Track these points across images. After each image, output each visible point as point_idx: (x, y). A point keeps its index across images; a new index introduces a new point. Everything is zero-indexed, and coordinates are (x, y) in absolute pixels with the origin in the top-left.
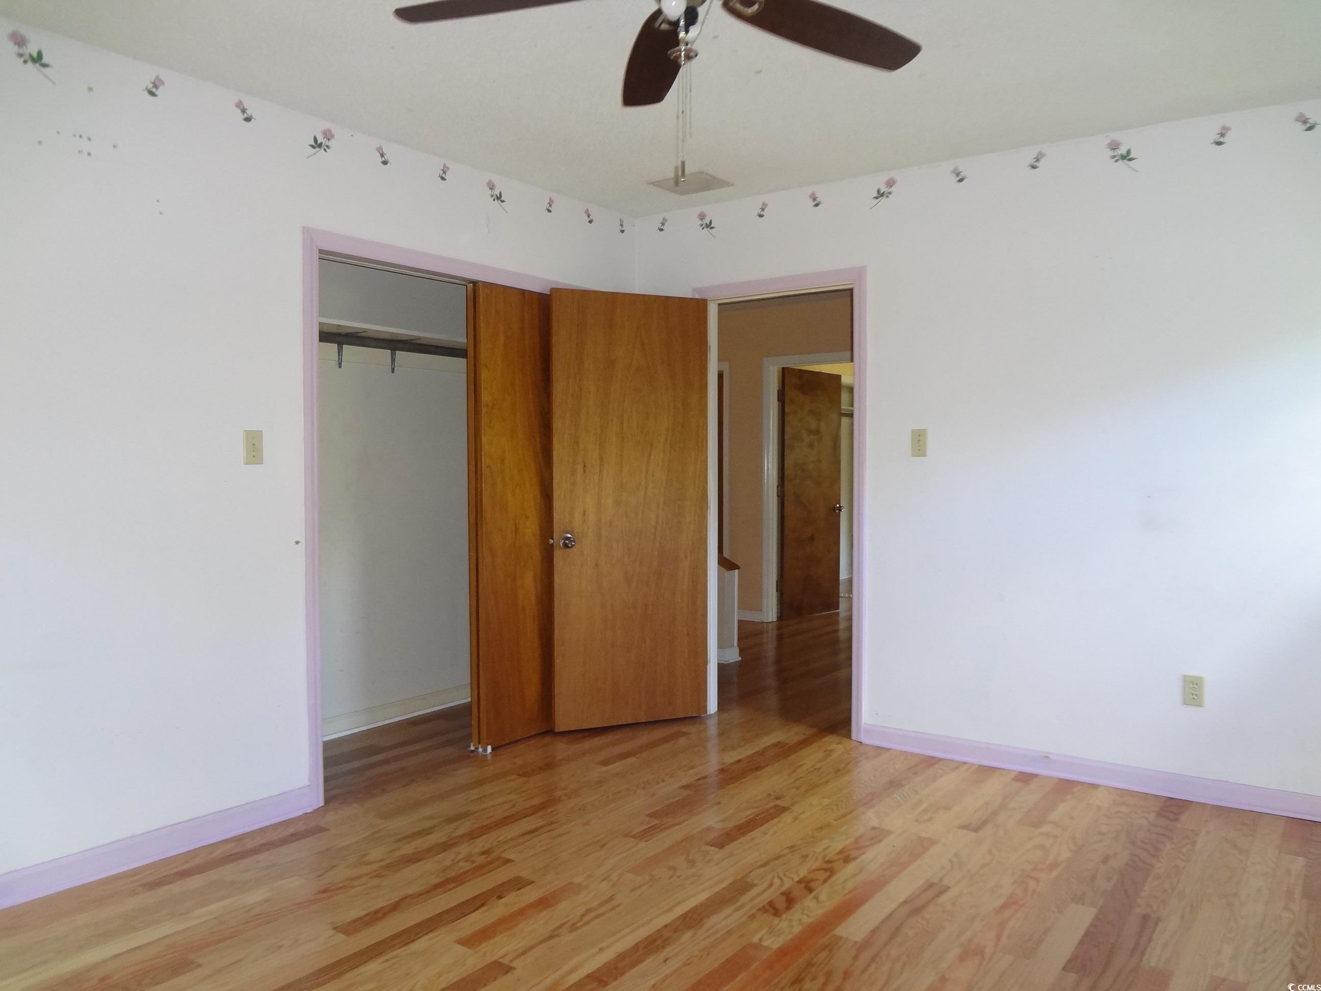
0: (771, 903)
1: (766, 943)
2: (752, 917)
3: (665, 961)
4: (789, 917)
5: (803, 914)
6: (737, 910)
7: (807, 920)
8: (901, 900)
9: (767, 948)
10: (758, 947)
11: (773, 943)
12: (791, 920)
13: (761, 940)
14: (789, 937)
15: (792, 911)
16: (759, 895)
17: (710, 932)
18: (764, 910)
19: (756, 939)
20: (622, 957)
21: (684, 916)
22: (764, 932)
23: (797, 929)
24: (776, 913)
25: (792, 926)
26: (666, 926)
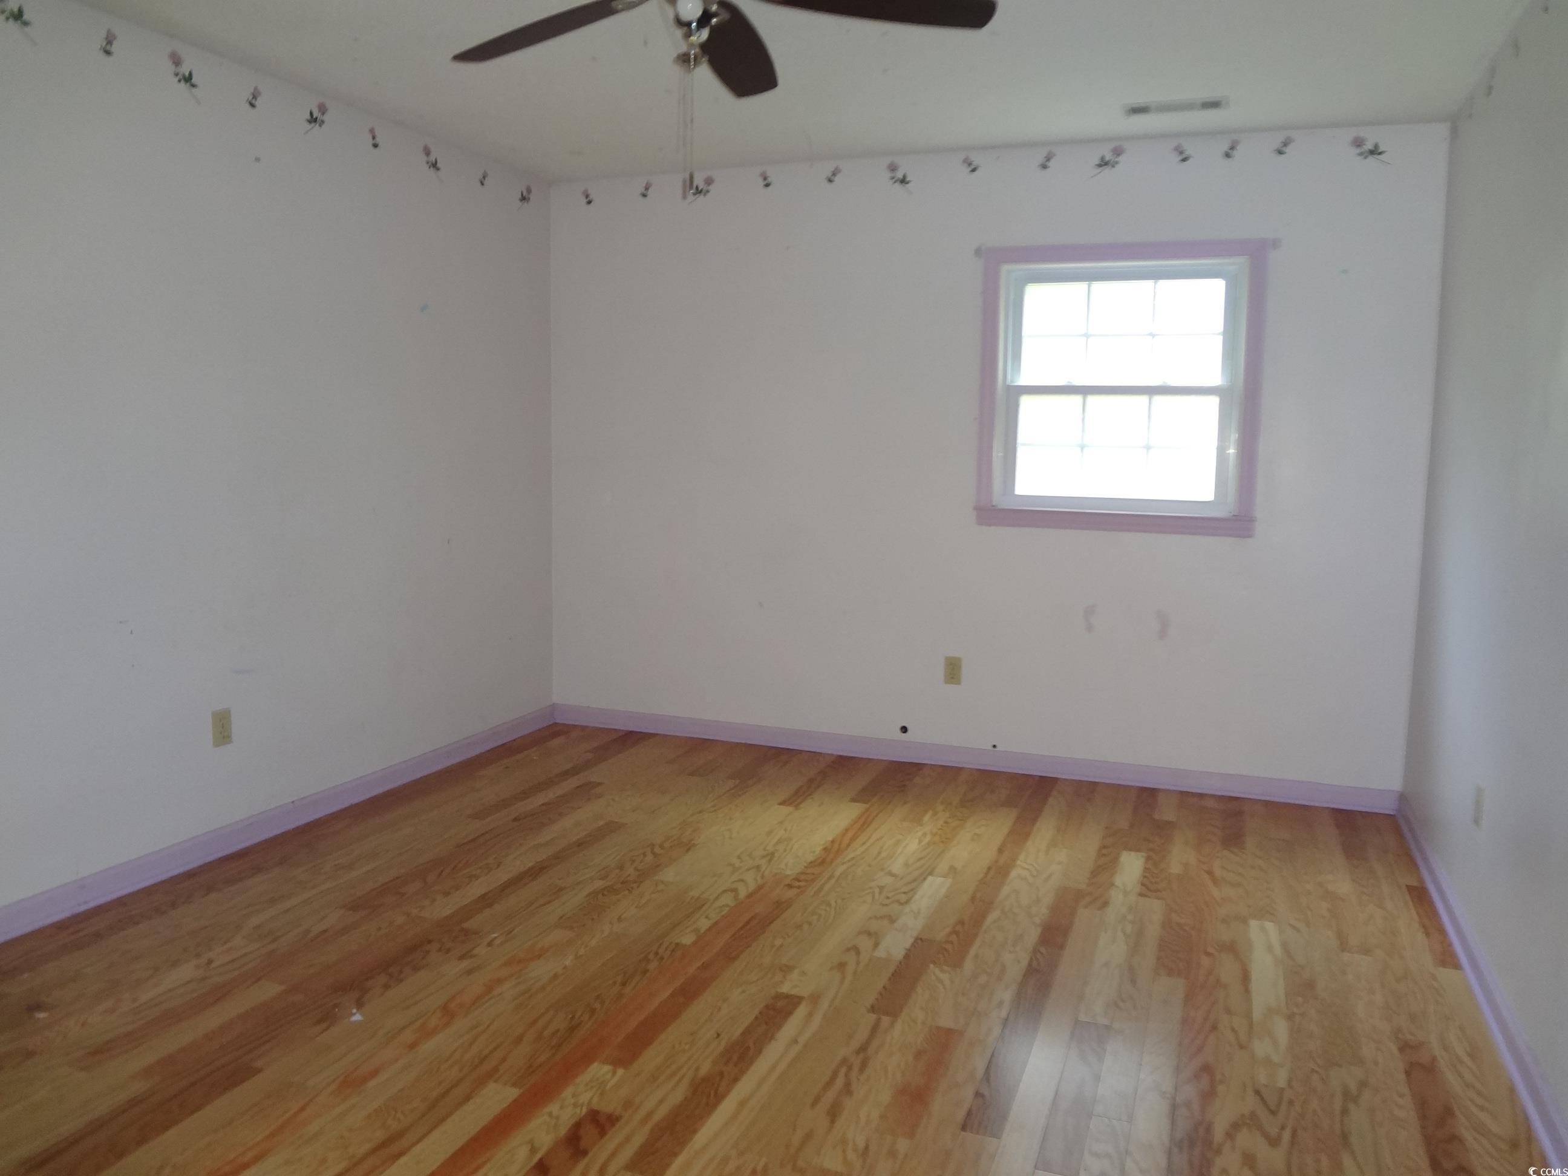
0: (603, 1132)
1: (607, 1068)
2: (628, 1104)
3: (718, 1035)
4: (578, 1111)
5: (557, 1118)
6: (649, 1115)
7: (554, 1108)
8: (402, 1160)
9: (605, 1062)
10: (618, 1062)
11: (598, 1070)
12: (575, 1105)
13: (614, 1073)
14: (578, 1080)
15: (573, 1121)
16: (621, 1145)
17: (677, 1078)
18: (613, 1120)
19: (620, 1072)
20: (768, 1036)
21: (719, 1098)
22: (610, 1085)
23: (568, 1093)
24: (594, 1116)
25: (574, 1095)
26: (736, 1080)
